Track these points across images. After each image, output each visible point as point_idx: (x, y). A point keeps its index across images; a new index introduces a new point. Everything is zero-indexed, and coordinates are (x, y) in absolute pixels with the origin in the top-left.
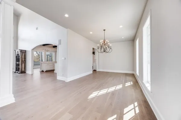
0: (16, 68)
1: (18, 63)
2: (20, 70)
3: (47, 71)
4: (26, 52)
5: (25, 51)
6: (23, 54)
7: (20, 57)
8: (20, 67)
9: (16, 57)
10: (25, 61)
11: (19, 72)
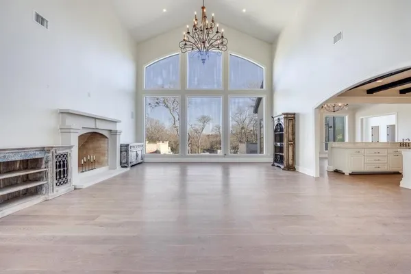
0: (276, 156)
1: (279, 144)
2: (285, 162)
3: (353, 174)
4: (294, 118)
5: (294, 114)
6: (291, 124)
7: (285, 130)
8: (284, 154)
9: (276, 131)
10: (294, 139)
11: (282, 167)
